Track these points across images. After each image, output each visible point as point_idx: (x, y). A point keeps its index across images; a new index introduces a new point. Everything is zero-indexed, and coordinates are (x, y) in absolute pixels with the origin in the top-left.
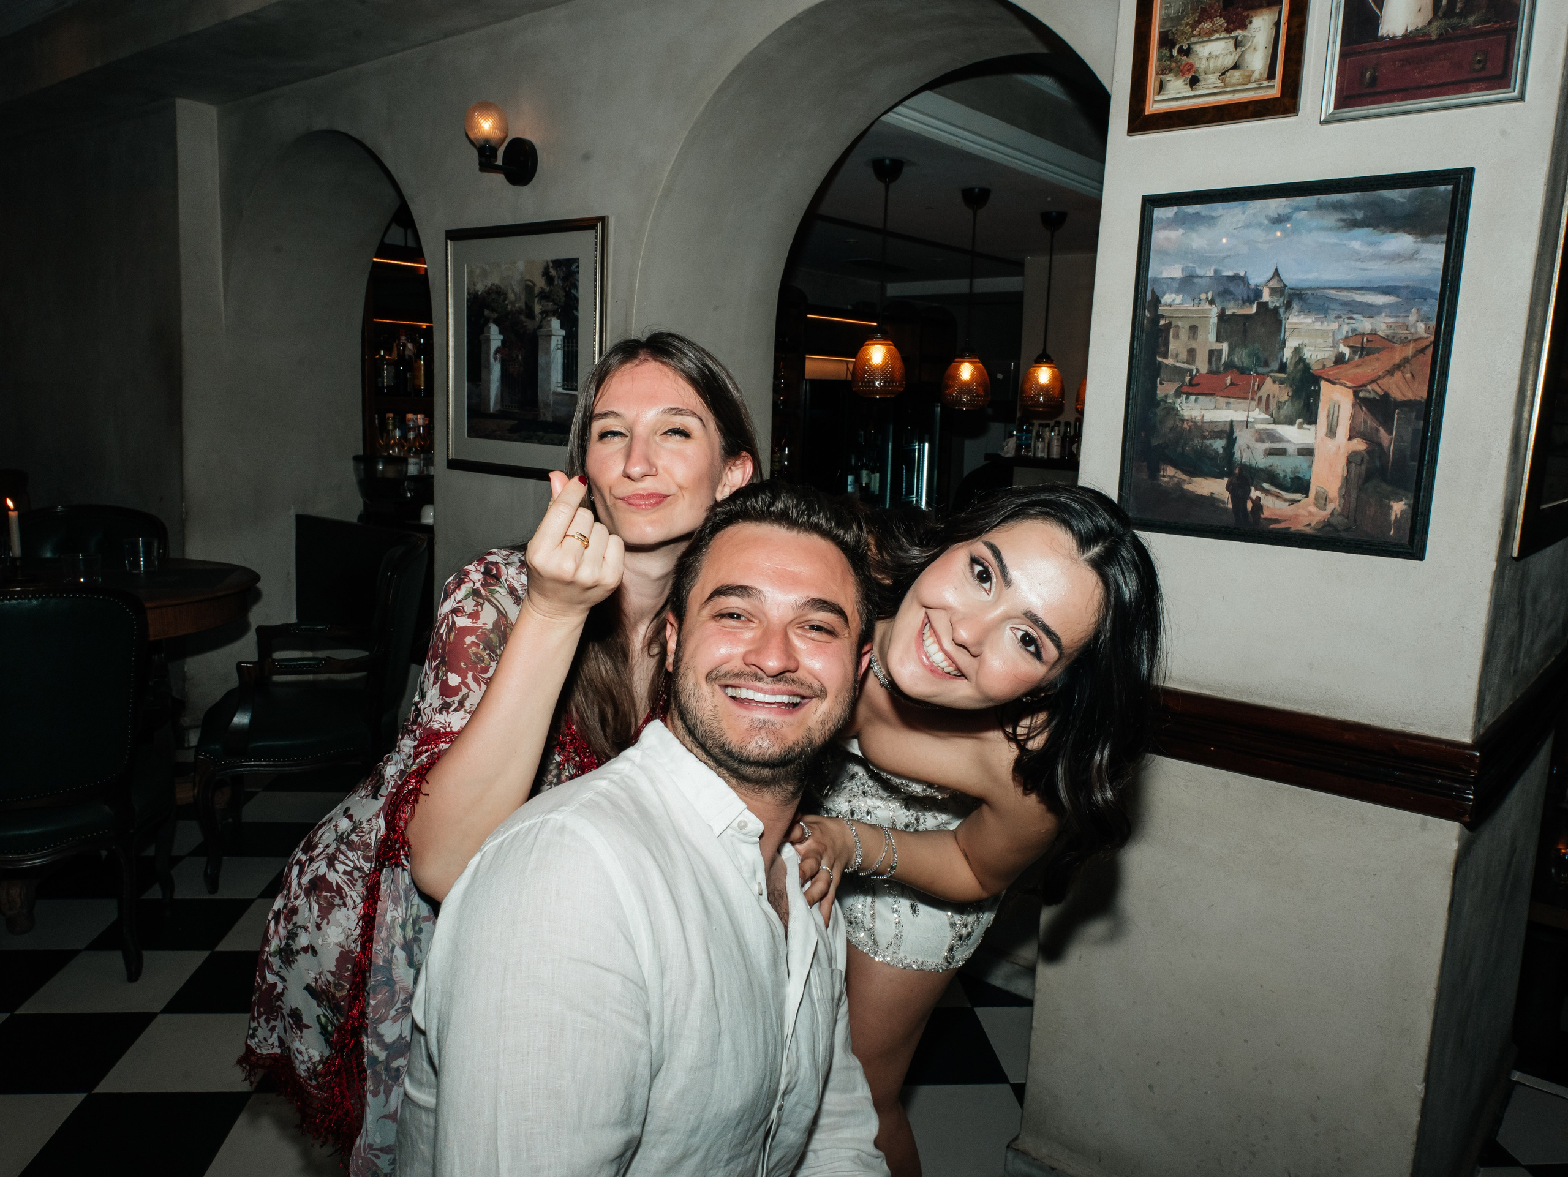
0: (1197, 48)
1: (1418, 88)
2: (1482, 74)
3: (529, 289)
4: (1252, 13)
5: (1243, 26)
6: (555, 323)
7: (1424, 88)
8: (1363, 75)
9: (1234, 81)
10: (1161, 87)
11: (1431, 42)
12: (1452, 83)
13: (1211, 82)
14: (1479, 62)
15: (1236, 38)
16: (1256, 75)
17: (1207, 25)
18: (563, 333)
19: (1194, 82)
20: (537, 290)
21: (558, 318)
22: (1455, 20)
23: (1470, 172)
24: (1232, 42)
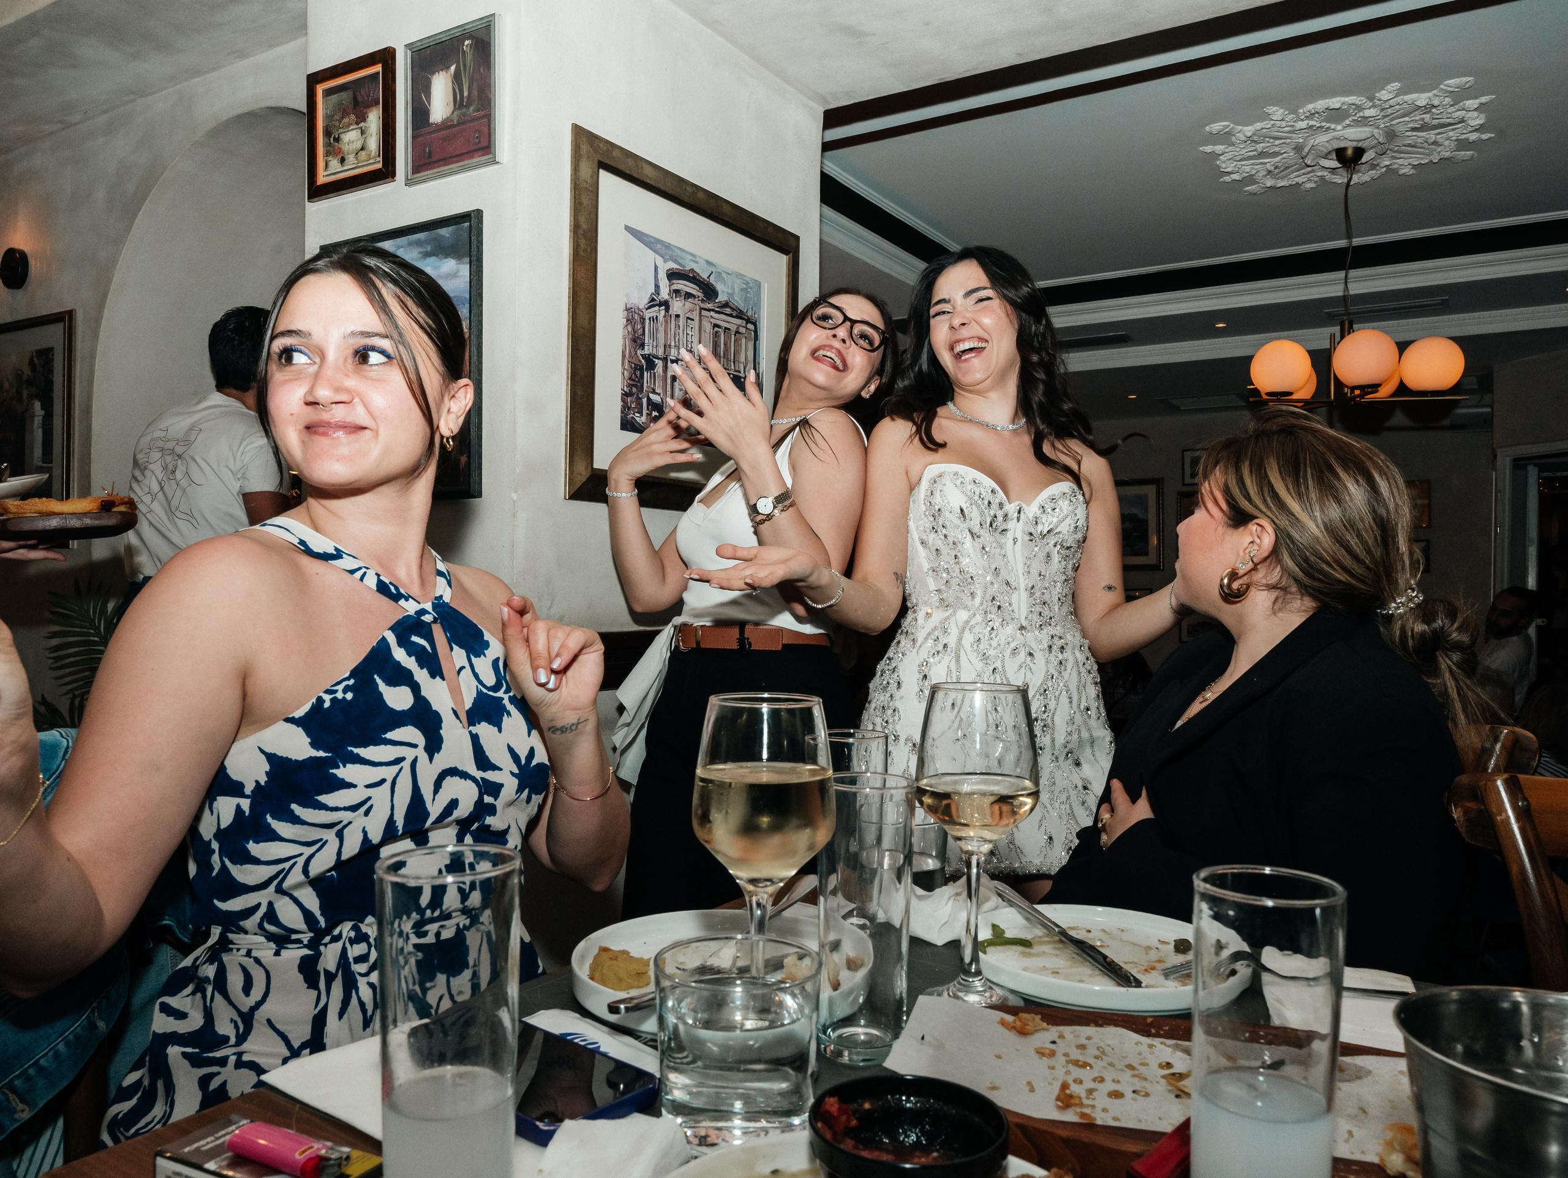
0: (342, 136)
1: (451, 157)
2: (480, 146)
3: (19, 376)
4: (368, 110)
5: (364, 120)
6: (37, 405)
7: (455, 157)
8: (425, 150)
9: (362, 159)
10: (327, 166)
11: (454, 126)
12: (467, 153)
13: (351, 159)
14: (477, 138)
15: (361, 128)
16: (373, 154)
17: (346, 120)
18: (43, 413)
19: (343, 161)
20: (25, 377)
21: (39, 401)
22: (464, 110)
23: (479, 213)
24: (359, 131)
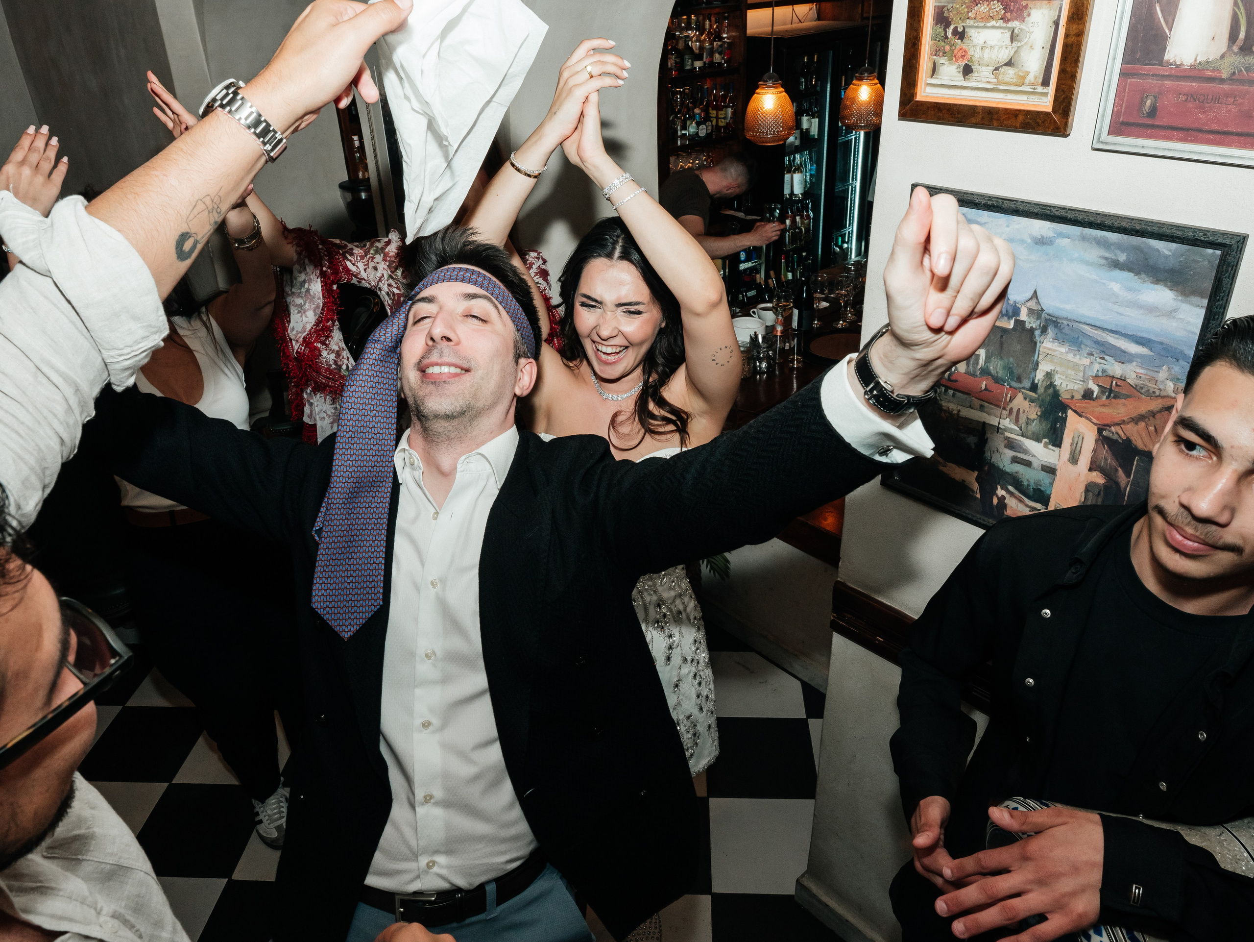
0: (971, 32)
1: (1201, 131)
5: (1021, 17)
7: (1206, 132)
8: (1143, 102)
9: (1007, 79)
10: (934, 71)
11: (1222, 81)
13: (983, 75)
15: (1011, 29)
16: (1030, 78)
17: (982, 8)
19: (967, 70)
23: (1242, 240)
24: (1009, 34)
